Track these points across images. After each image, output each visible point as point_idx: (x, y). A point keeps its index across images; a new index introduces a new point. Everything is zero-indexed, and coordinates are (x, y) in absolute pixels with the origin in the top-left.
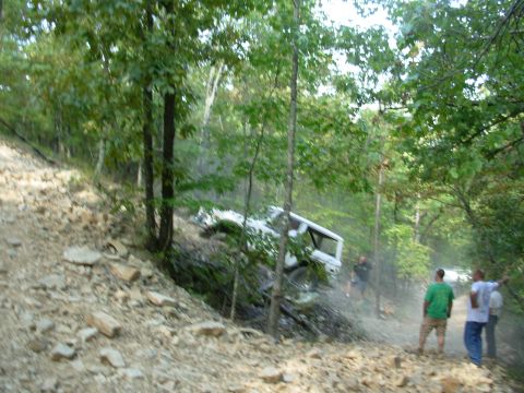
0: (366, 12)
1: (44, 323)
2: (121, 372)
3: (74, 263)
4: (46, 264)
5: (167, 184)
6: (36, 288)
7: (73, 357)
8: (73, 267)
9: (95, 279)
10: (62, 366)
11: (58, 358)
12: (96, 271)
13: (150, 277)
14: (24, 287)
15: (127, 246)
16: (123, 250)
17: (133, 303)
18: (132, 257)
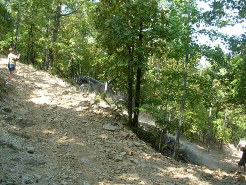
0: (213, 39)
1: (108, 150)
2: (139, 166)
3: (107, 130)
4: (97, 130)
5: (137, 101)
6: (99, 138)
7: (122, 161)
8: (107, 131)
9: (115, 136)
10: (121, 163)
11: (118, 160)
12: (115, 133)
13: (132, 136)
14: (94, 138)
15: (122, 124)
16: (121, 126)
17: (130, 145)
18: (124, 128)
